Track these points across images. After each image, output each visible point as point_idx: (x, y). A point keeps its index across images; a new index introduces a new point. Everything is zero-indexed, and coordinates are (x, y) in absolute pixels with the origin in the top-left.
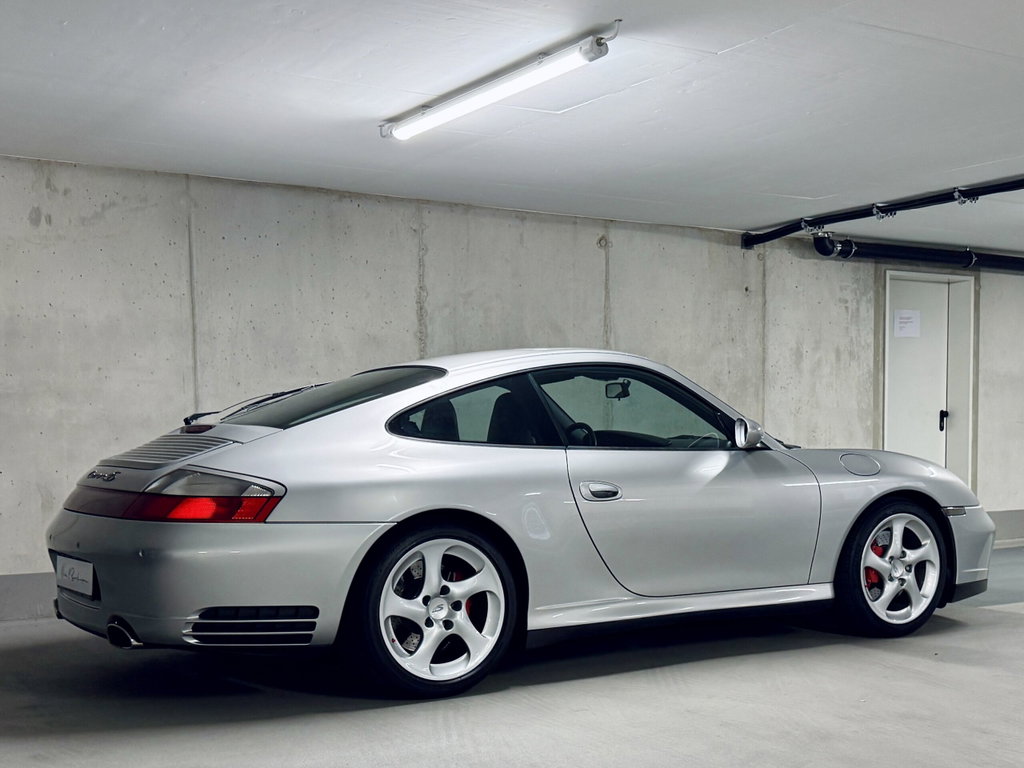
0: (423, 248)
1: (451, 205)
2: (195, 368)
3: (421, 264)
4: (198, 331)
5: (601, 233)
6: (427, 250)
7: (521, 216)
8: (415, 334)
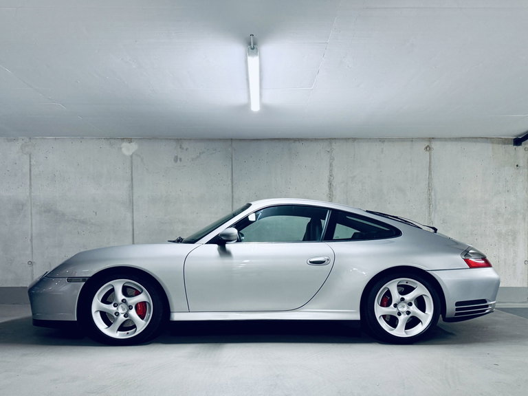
0: (332, 159)
1: (347, 139)
3: (331, 165)
5: (427, 144)
6: (334, 159)
7: (382, 140)
8: (327, 195)
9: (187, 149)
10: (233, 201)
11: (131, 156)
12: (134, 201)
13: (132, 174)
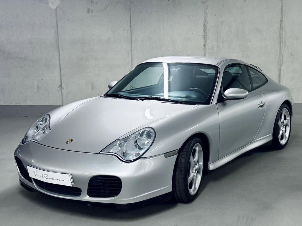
0: (206, 8)
2: (131, 50)
3: (205, 13)
4: (132, 39)
6: (208, 8)
8: (203, 36)
9: (96, 3)
10: (131, 42)
11: (56, 9)
12: (60, 43)
13: (57, 23)
